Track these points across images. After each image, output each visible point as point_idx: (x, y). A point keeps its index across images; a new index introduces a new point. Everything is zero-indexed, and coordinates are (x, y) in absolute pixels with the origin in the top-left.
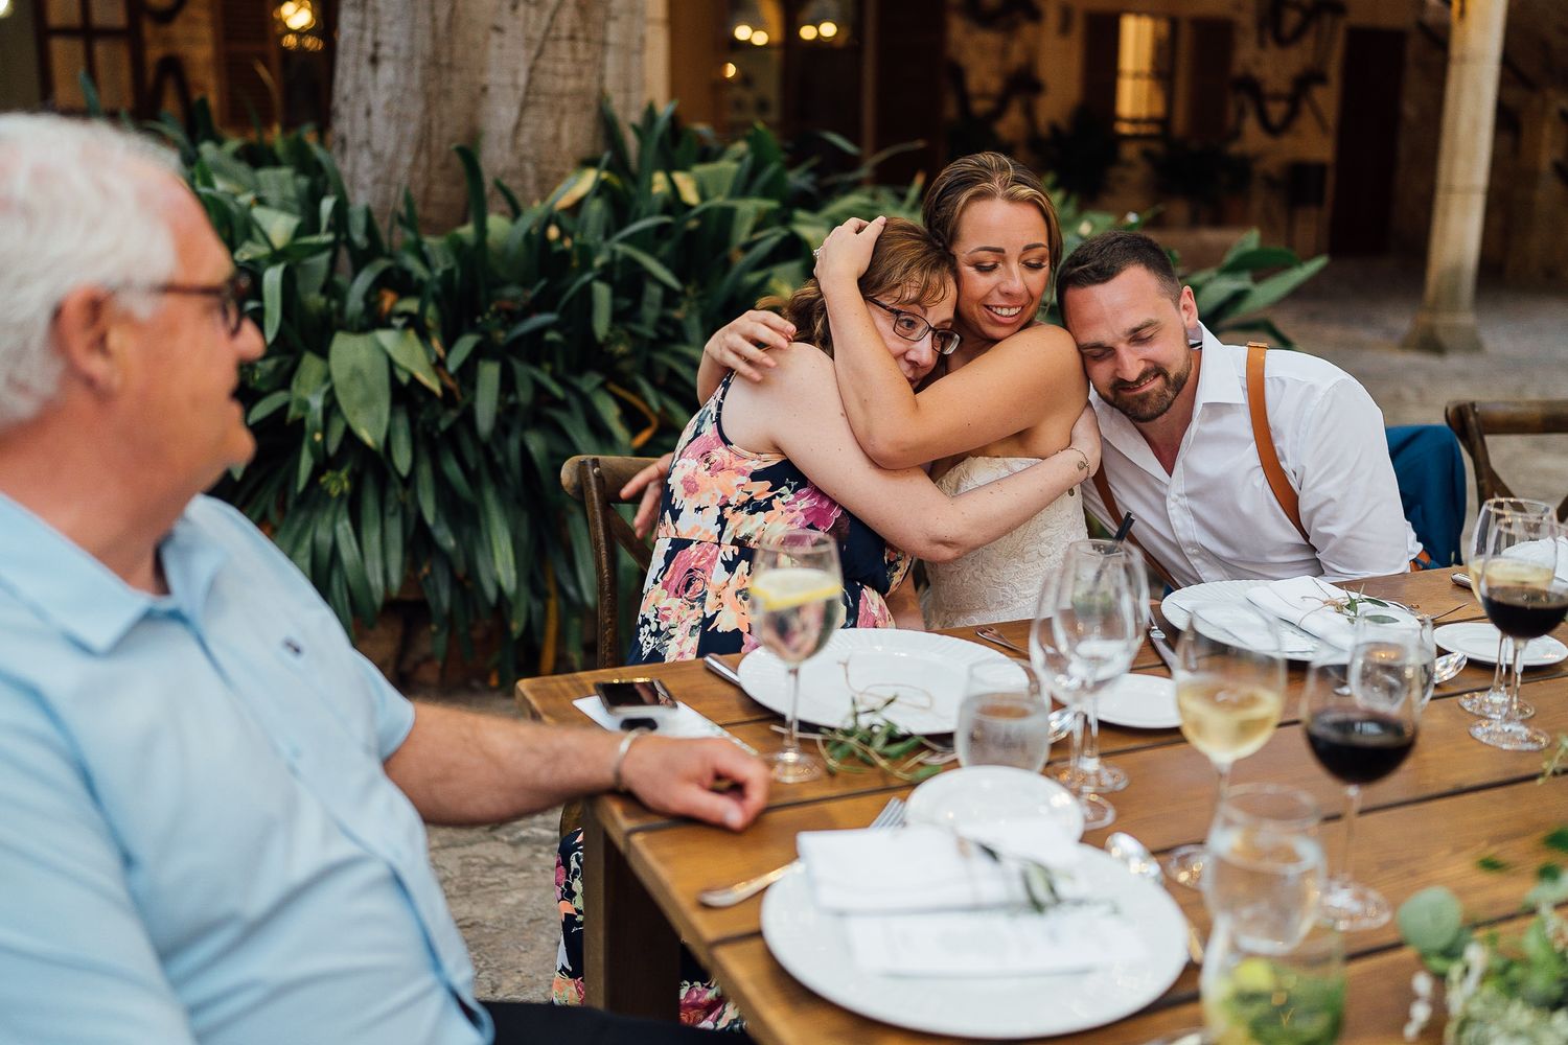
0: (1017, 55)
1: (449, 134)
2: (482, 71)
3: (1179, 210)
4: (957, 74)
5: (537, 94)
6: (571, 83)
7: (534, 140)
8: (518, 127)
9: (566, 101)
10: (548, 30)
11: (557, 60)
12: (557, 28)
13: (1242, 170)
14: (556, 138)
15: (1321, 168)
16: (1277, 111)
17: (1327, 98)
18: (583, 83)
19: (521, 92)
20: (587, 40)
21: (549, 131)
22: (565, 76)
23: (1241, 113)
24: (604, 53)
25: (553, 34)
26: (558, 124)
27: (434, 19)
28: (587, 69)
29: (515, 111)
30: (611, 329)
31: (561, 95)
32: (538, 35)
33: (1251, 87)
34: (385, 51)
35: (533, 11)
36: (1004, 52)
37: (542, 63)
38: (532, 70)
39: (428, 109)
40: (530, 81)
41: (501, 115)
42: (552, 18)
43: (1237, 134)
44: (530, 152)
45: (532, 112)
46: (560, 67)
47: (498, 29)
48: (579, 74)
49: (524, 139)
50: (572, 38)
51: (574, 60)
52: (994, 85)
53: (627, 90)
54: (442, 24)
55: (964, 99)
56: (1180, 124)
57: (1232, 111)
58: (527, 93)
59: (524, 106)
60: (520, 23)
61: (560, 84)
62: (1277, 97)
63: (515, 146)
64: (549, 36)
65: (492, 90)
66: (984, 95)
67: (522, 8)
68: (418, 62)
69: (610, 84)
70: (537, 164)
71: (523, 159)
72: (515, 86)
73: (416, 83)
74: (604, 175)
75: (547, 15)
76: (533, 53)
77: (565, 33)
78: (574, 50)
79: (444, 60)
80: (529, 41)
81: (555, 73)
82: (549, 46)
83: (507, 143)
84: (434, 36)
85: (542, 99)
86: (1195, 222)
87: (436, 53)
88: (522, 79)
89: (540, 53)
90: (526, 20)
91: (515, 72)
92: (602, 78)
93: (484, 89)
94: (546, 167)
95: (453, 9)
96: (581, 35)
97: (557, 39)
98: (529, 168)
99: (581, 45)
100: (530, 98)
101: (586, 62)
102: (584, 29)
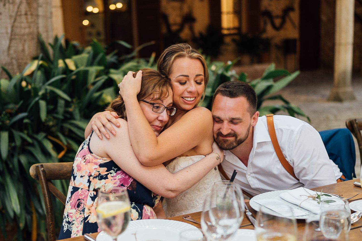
0: (186, 9)
3: (246, 59)
4: (165, 17)
5: (15, 35)
6: (27, 31)
7: (15, 51)
8: (9, 48)
9: (26, 37)
10: (17, 12)
11: (22, 22)
12: (21, 11)
13: (267, 43)
14: (23, 50)
15: (294, 41)
16: (278, 22)
17: (295, 16)
18: (31, 30)
19: (9, 35)
20: (32, 15)
21: (20, 48)
22: (25, 28)
23: (265, 23)
24: (38, 19)
25: (19, 13)
26: (23, 46)
28: (32, 25)
29: (8, 42)
30: (47, 117)
31: (23, 35)
32: (14, 14)
33: (268, 14)
35: (11, 6)
36: (181, 9)
37: (16, 24)
38: (13, 27)
40: (12, 31)
42: (18, 8)
43: (264, 31)
44: (14, 56)
45: (14, 42)
46: (23, 25)
48: (29, 27)
49: (12, 52)
50: (26, 14)
51: (27, 22)
52: (178, 20)
53: (47, 31)
55: (168, 26)
56: (244, 29)
57: (262, 24)
58: (11, 35)
59: (11, 40)
60: (7, 11)
61: (23, 31)
62: (277, 17)
63: (9, 54)
64: (18, 14)
66: (175, 24)
67: (7, 5)
69: (41, 30)
70: (17, 60)
71: (12, 59)
72: (7, 33)
74: (41, 62)
75: (16, 7)
76: (13, 20)
77: (23, 12)
78: (27, 19)
80: (11, 16)
81: (21, 27)
82: (18, 18)
83: (6, 53)
85: (17, 37)
86: (252, 62)
88: (9, 30)
89: (15, 20)
90: (9, 9)
91: (6, 28)
92: (38, 28)
94: (20, 61)
96: (29, 13)
97: (21, 15)
98: (14, 62)
99: (29, 17)
100: (13, 37)
101: (32, 22)
102: (30, 11)
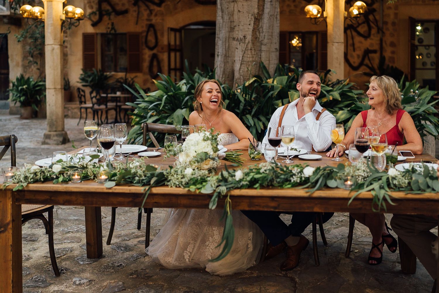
1: (228, 70)
2: (234, 57)
6: (251, 59)
7: (243, 71)
8: (240, 68)
9: (250, 63)
10: (246, 48)
11: (248, 54)
12: (248, 48)
18: (254, 59)
19: (241, 61)
20: (255, 50)
21: (246, 69)
24: (261, 52)
25: (247, 49)
27: (226, 47)
29: (240, 65)
31: (248, 62)
32: (244, 49)
34: (219, 54)
35: (243, 44)
37: (245, 55)
38: (243, 57)
39: (225, 65)
40: (242, 59)
41: (237, 66)
42: (247, 45)
44: (242, 74)
45: (243, 66)
46: (249, 56)
47: (237, 48)
48: (253, 57)
49: (241, 71)
50: (251, 50)
54: (227, 48)
58: (242, 61)
60: (241, 47)
61: (248, 59)
65: (236, 61)
68: (223, 56)
69: (263, 60)
70: (243, 77)
72: (240, 60)
73: (223, 60)
74: (256, 79)
75: (246, 45)
76: (243, 53)
77: (249, 49)
78: (251, 52)
79: (227, 55)
80: (242, 50)
81: (247, 57)
83: (238, 72)
84: (226, 50)
85: (245, 63)
87: (226, 54)
88: (241, 59)
89: (245, 52)
90: (242, 46)
91: (240, 57)
92: (261, 58)
93: (235, 61)
94: (245, 78)
95: (229, 45)
96: (253, 49)
99: (253, 51)
100: (243, 63)
101: (254, 55)
102: (254, 47)
